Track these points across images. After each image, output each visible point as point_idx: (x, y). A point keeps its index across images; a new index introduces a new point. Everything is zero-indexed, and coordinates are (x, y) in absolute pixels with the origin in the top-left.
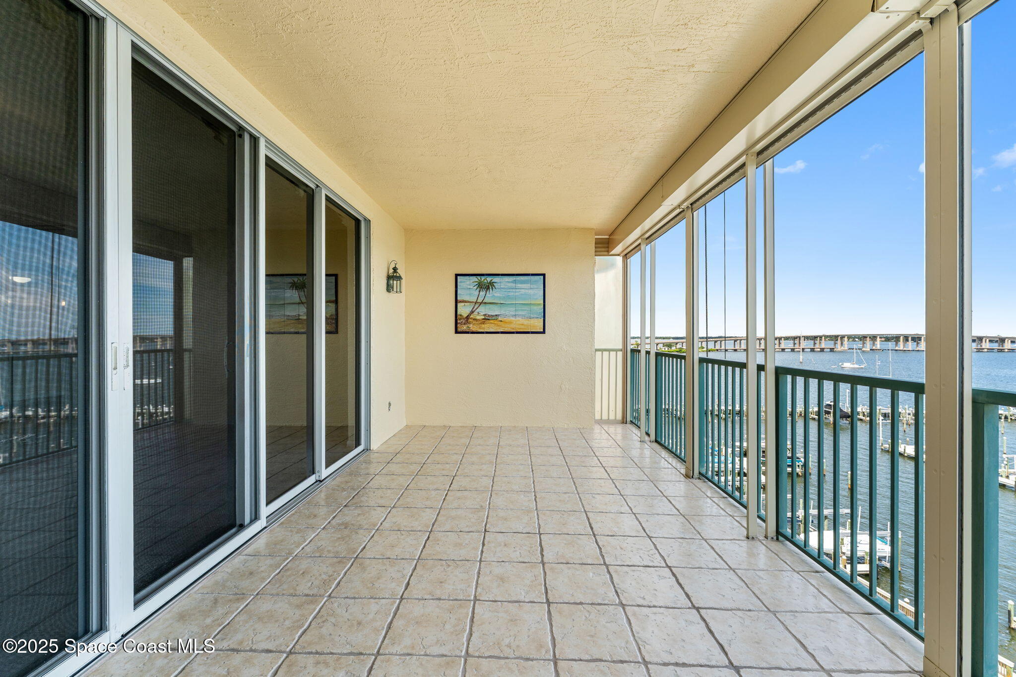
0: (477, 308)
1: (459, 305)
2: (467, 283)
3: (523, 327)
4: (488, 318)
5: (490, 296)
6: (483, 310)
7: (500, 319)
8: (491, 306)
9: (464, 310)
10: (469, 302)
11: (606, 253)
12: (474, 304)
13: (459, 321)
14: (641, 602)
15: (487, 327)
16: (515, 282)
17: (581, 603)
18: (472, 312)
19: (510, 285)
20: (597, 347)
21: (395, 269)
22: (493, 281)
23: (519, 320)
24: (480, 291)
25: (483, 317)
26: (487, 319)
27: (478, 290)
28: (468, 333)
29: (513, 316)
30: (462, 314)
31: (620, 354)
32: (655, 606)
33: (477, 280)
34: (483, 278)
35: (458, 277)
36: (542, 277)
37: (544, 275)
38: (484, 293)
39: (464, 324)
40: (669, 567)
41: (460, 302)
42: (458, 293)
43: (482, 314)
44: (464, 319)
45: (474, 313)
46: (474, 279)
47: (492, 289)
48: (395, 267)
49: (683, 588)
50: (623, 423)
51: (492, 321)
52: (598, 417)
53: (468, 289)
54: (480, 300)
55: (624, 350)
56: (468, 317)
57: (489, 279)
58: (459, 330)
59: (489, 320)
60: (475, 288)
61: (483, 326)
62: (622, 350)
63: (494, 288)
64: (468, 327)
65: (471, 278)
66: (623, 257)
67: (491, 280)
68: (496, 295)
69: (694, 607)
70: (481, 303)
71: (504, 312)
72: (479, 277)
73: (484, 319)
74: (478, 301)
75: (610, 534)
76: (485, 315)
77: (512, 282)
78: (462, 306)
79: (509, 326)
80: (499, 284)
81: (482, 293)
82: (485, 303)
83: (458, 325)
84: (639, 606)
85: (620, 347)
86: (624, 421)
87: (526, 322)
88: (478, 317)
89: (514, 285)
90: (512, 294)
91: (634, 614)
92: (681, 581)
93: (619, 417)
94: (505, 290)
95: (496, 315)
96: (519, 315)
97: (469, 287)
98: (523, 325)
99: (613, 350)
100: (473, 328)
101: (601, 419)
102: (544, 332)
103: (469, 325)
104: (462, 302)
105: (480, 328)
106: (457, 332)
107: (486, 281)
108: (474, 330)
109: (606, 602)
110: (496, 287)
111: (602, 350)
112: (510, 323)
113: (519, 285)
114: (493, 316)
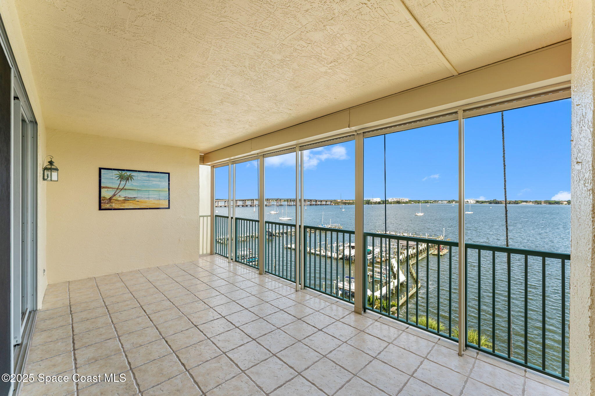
0: (119, 192)
1: (102, 190)
2: (110, 175)
3: (154, 205)
4: (128, 199)
5: (129, 185)
6: (123, 195)
7: (137, 200)
8: (130, 191)
9: (106, 194)
10: (111, 188)
11: (202, 163)
12: (116, 189)
13: (102, 202)
14: (283, 325)
15: (126, 206)
16: (149, 176)
17: (265, 334)
18: (114, 195)
19: (144, 178)
20: (200, 214)
21: (51, 163)
22: (132, 175)
23: (151, 201)
24: (121, 181)
25: (124, 199)
26: (126, 200)
27: (119, 180)
28: (111, 209)
29: (147, 198)
30: (106, 196)
31: (209, 218)
32: (288, 324)
33: (119, 173)
34: (123, 172)
35: (102, 170)
36: (168, 175)
37: (169, 174)
38: (124, 182)
39: (108, 203)
40: (282, 310)
41: (104, 188)
42: (102, 181)
43: (123, 196)
44: (107, 200)
45: (116, 196)
46: (116, 172)
47: (131, 180)
48: (51, 161)
49: (291, 315)
50: (211, 254)
51: (131, 201)
52: (201, 253)
53: (110, 179)
54: (121, 187)
55: (212, 215)
56: (110, 199)
57: (128, 173)
58: (103, 207)
59: (128, 200)
60: (117, 178)
61: (124, 204)
62: (210, 216)
63: (132, 179)
64: (111, 205)
65: (113, 171)
66: (211, 167)
67: (130, 174)
68: (134, 184)
69: (299, 319)
70: (122, 189)
71: (140, 196)
72: (120, 172)
73: (124, 200)
74: (119, 188)
75: (252, 306)
76: (125, 197)
77: (146, 176)
78: (106, 191)
79: (144, 204)
80: (137, 177)
81: (123, 183)
82: (125, 189)
83: (102, 204)
84: (283, 326)
85: (210, 214)
86: (212, 253)
87: (156, 202)
88: (120, 199)
89: (148, 178)
90: (147, 184)
91: (285, 329)
92: (289, 313)
93: (209, 251)
94: (141, 181)
95: (134, 197)
96: (152, 198)
97: (112, 178)
98: (154, 203)
99: (205, 216)
100: (114, 206)
101: (203, 254)
102: (169, 208)
103: (111, 204)
104: (106, 188)
105: (121, 206)
106: (100, 209)
107: (126, 174)
108: (116, 207)
109: (273, 330)
110: (134, 179)
111: (203, 216)
112: (145, 202)
113: (152, 179)
114: (132, 198)
